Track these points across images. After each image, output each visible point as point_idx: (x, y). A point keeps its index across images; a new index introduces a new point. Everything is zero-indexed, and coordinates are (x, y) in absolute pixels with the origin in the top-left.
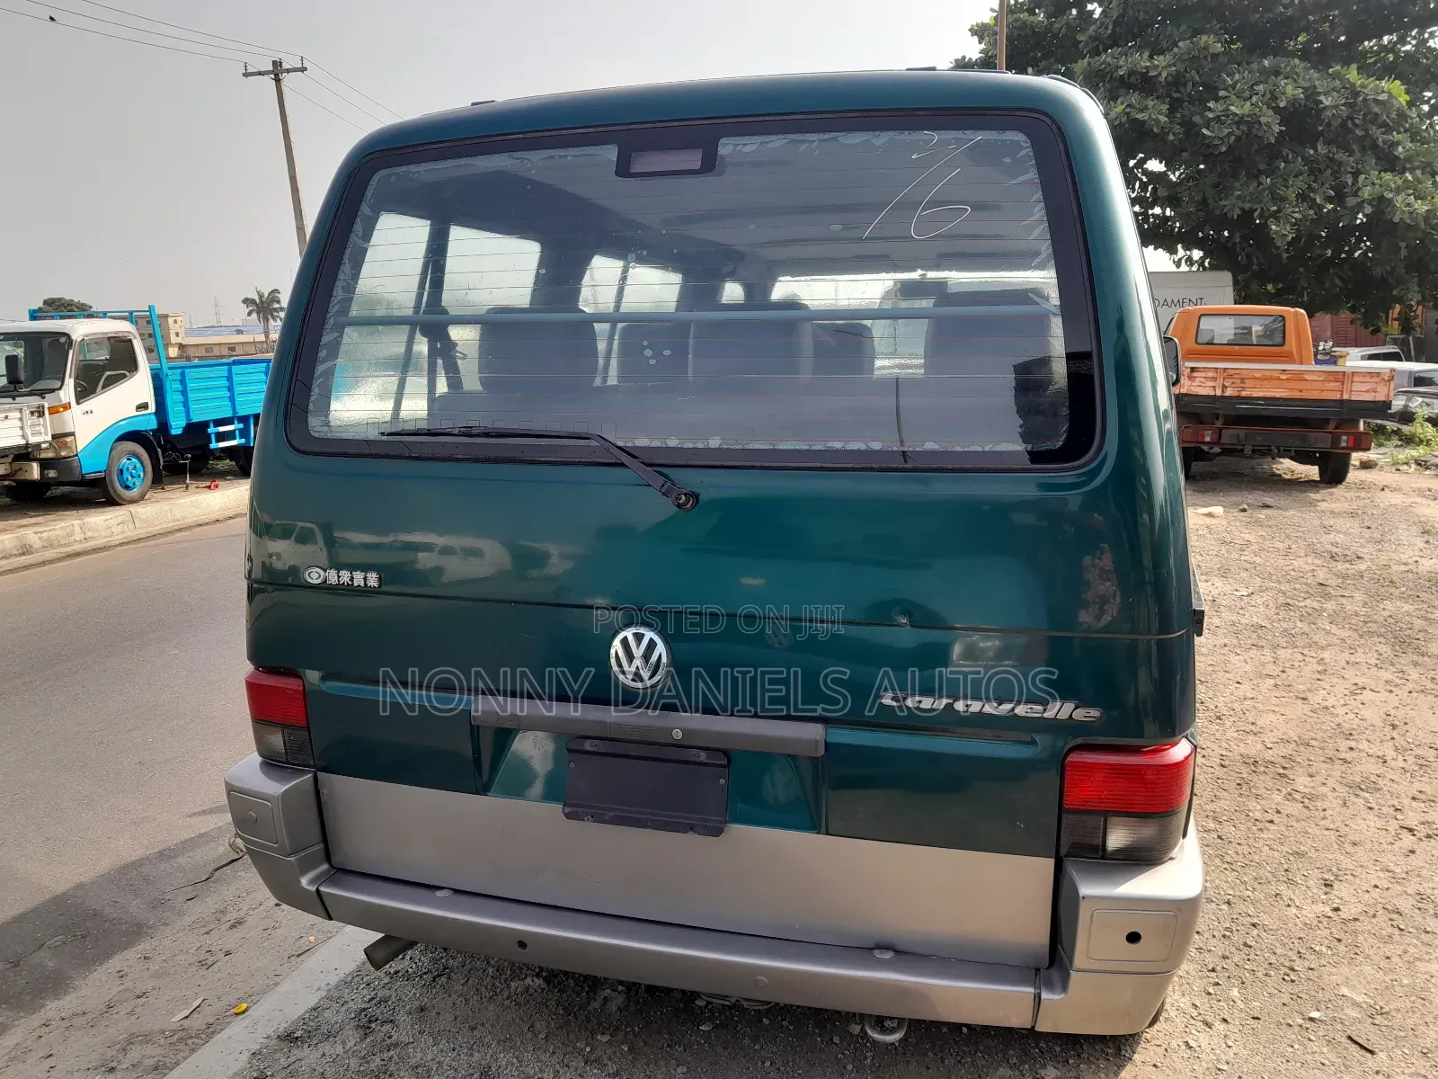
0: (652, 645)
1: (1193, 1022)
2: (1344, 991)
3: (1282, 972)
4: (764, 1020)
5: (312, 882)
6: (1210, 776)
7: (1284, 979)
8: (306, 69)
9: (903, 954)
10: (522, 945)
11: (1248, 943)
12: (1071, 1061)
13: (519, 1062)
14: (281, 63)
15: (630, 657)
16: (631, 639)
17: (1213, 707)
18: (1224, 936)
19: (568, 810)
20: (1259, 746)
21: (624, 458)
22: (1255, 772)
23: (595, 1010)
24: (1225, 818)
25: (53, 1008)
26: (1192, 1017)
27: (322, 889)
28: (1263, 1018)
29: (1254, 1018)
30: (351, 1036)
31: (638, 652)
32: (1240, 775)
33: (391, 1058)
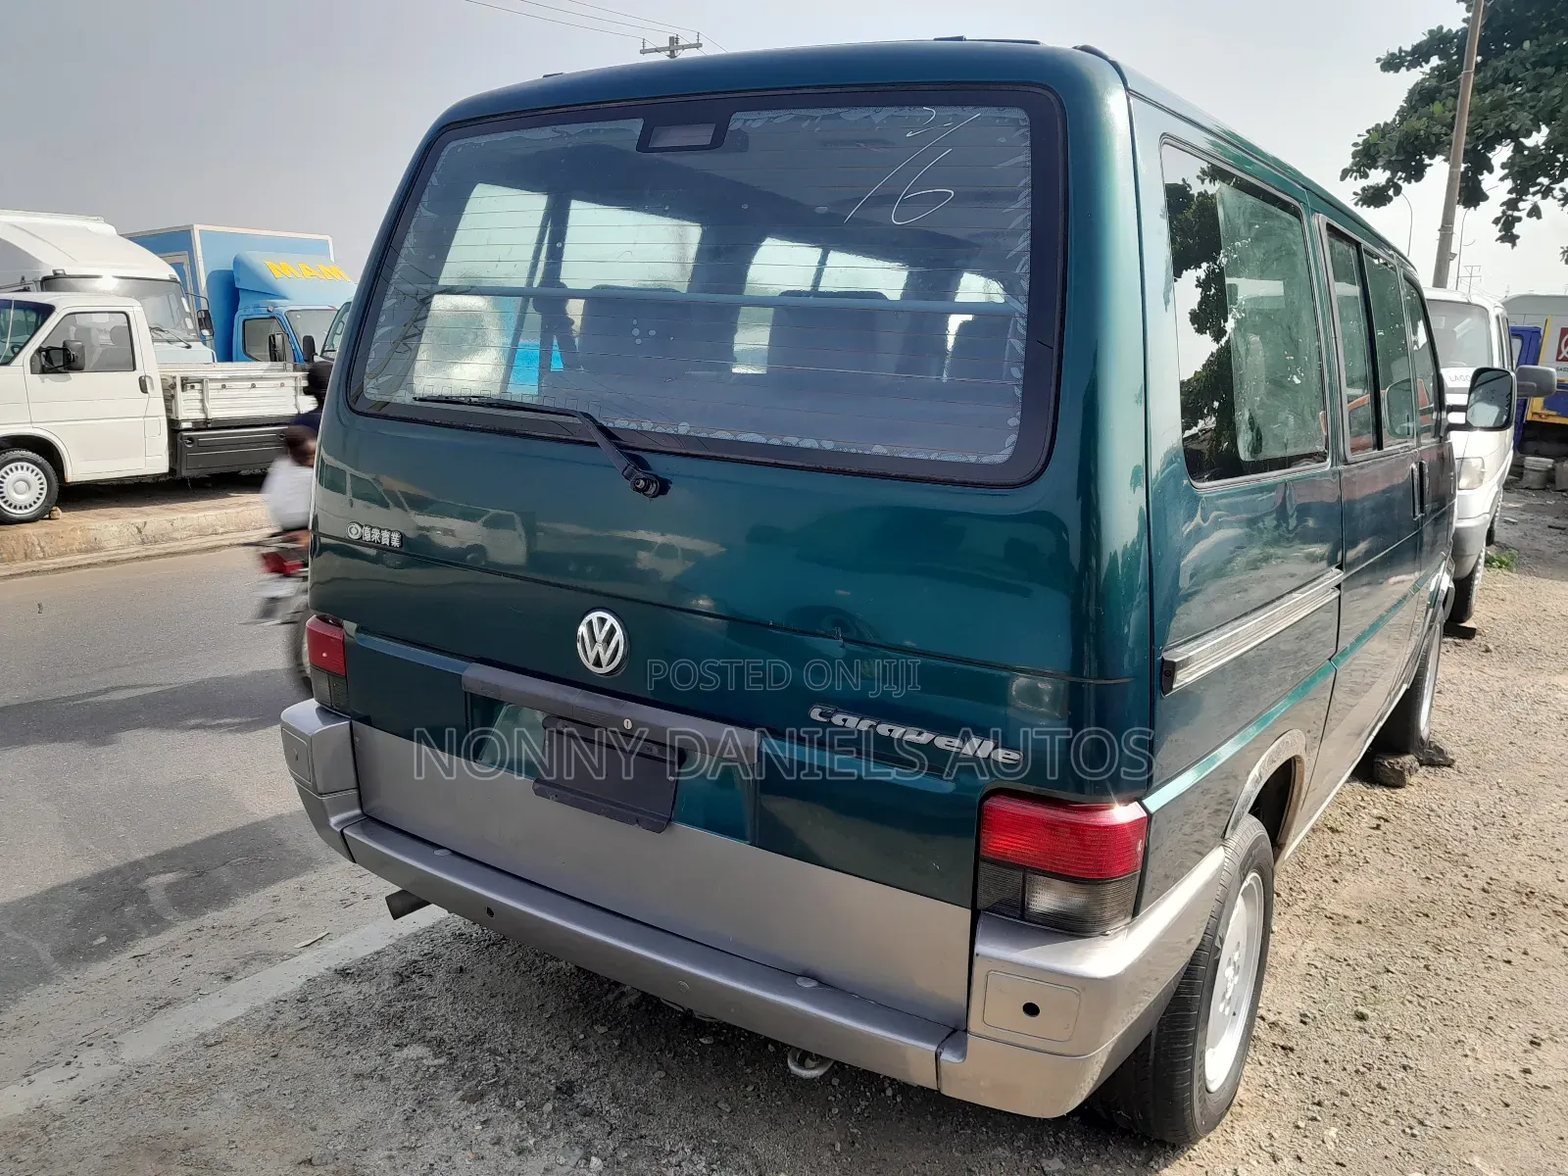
0: (612, 631)
1: (1258, 1151)
2: (1476, 1161)
3: (1406, 1124)
4: (770, 1046)
5: (338, 824)
6: (1461, 898)
7: (1404, 1131)
8: (701, 45)
9: (828, 987)
10: (490, 912)
11: (1383, 1084)
12: (1085, 1159)
13: (513, 1033)
14: (677, 39)
15: (593, 640)
16: (595, 621)
17: (1516, 824)
18: (1357, 1071)
19: (538, 786)
20: (1550, 877)
21: (599, 438)
22: (1524, 903)
23: (608, 1002)
24: (1449, 948)
25: (212, 917)
26: (1260, 1147)
27: (345, 831)
28: (1349, 1166)
29: (1337, 1164)
30: (388, 981)
31: (600, 636)
32: (1501, 905)
33: (412, 1006)
